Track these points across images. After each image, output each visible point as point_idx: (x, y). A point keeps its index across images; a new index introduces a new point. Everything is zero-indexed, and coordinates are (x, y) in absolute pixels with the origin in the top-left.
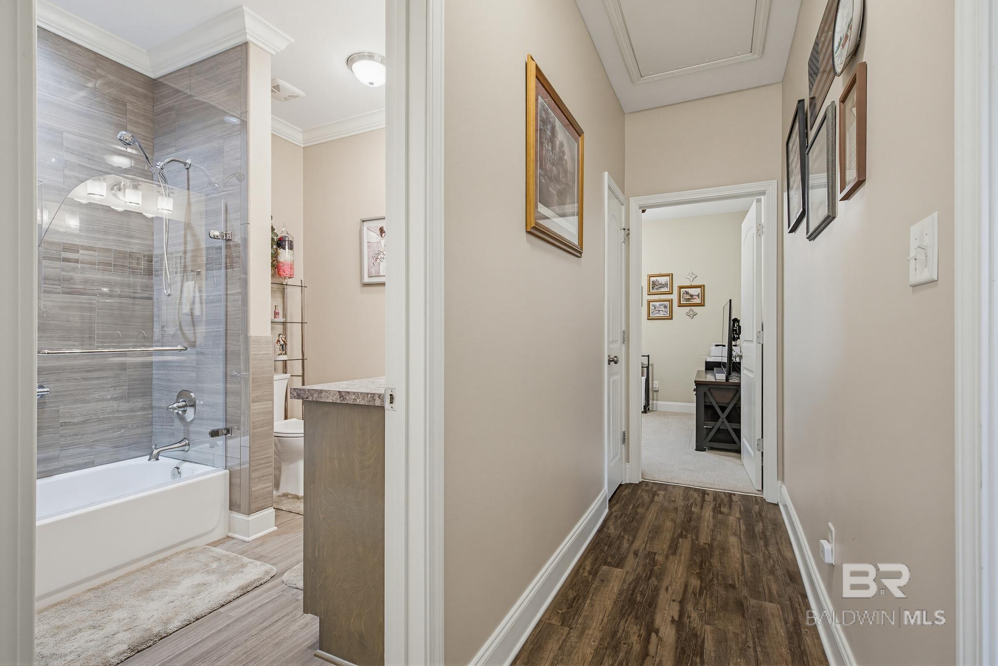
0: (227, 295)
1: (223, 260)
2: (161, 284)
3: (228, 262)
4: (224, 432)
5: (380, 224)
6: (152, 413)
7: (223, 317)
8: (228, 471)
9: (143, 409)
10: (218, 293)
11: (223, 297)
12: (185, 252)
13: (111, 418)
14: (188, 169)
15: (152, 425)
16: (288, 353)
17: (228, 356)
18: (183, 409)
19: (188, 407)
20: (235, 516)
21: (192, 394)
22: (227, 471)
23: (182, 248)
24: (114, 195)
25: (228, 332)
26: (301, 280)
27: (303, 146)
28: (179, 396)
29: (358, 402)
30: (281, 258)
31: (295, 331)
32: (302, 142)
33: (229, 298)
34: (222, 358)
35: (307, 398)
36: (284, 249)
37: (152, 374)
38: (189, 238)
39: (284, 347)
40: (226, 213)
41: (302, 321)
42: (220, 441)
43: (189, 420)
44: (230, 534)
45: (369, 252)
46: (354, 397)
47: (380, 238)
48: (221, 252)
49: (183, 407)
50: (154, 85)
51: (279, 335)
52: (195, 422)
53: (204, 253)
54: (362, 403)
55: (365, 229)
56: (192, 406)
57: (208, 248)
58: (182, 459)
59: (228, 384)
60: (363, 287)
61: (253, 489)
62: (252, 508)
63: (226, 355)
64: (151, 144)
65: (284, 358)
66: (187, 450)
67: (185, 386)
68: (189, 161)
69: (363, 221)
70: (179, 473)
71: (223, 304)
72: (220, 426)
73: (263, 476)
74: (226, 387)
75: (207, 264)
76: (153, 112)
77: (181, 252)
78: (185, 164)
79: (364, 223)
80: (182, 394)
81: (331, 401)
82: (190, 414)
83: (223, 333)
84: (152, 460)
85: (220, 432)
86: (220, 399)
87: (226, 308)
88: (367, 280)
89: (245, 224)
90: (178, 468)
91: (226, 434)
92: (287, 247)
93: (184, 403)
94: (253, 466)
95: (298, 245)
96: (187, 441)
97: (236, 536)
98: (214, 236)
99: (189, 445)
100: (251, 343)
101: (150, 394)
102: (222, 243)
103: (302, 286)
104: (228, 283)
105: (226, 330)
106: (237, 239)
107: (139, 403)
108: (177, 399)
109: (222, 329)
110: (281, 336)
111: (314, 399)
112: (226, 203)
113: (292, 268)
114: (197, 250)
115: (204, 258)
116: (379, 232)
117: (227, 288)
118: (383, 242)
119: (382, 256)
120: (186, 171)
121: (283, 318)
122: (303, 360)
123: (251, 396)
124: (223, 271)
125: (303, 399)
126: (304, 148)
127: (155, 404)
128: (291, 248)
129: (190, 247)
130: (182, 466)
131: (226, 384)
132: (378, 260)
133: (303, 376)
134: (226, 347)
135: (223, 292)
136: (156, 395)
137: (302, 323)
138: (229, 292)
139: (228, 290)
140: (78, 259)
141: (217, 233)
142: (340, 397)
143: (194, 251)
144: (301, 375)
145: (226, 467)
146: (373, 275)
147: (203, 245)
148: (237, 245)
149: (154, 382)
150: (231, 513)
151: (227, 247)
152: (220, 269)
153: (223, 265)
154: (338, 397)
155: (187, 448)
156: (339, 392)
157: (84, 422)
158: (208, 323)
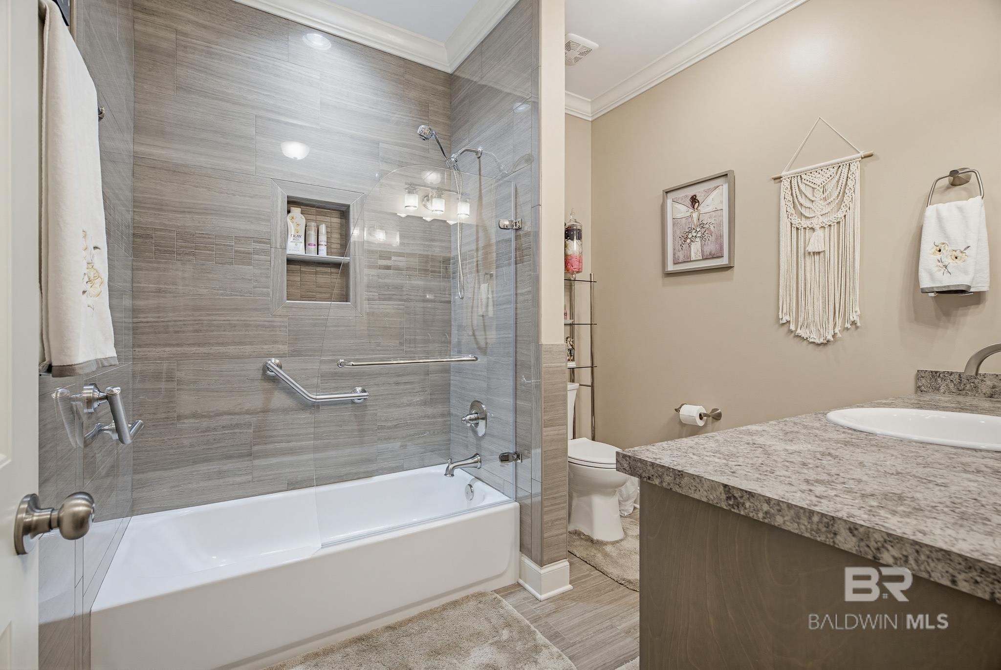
0: (516, 294)
1: (513, 255)
2: (456, 287)
3: (518, 256)
4: (515, 456)
5: (691, 192)
6: (450, 421)
7: (512, 322)
8: (519, 504)
9: (443, 415)
10: (508, 293)
11: (513, 298)
12: (477, 250)
13: (417, 423)
14: (479, 158)
15: (450, 432)
16: (575, 359)
17: (518, 367)
18: (476, 422)
19: (480, 420)
20: (525, 561)
21: (483, 406)
22: (517, 504)
23: (474, 247)
24: (425, 206)
25: (518, 338)
26: (591, 274)
27: (591, 120)
28: (472, 407)
29: (779, 521)
30: (569, 250)
31: (584, 333)
32: (591, 115)
33: (520, 298)
34: (512, 367)
35: (649, 478)
36: (573, 240)
37: (450, 380)
38: (481, 234)
39: (571, 352)
40: (516, 198)
41: (591, 322)
42: (510, 465)
43: (480, 435)
44: (521, 581)
45: (674, 232)
46: (766, 507)
47: (691, 210)
48: (511, 244)
49: (475, 419)
50: (451, 80)
51: (567, 338)
52: (487, 437)
53: (494, 248)
54: (792, 527)
55: (669, 202)
56: (483, 419)
57: (498, 242)
58: (475, 475)
59: (518, 400)
60: (665, 277)
61: (546, 535)
62: (545, 558)
63: (516, 365)
64: (448, 142)
65: (572, 364)
66: (479, 467)
67: (478, 396)
68: (480, 149)
69: (667, 193)
70: (472, 492)
71: (513, 306)
72: (510, 449)
73: (556, 520)
74: (516, 404)
75: (497, 261)
76: (451, 109)
77: (473, 250)
78: (477, 152)
79: (669, 195)
80: (475, 404)
81: (704, 500)
82: (481, 429)
83: (512, 340)
84: (448, 476)
85: (511, 457)
86: (510, 418)
87: (516, 311)
88: (671, 268)
89: (536, 206)
90: (471, 486)
91: (516, 460)
92: (575, 237)
93: (476, 415)
94: (546, 507)
95: (586, 233)
96: (479, 458)
97: (527, 586)
98: (504, 226)
99: (481, 462)
100: (543, 353)
101: (448, 400)
102: (511, 234)
103: (591, 282)
104: (518, 280)
105: (516, 336)
106: (527, 228)
107: (440, 409)
108: (470, 411)
109: (512, 335)
110: (569, 339)
111: (665, 485)
112: (516, 185)
113: (580, 261)
114: (488, 246)
115: (494, 254)
116: (688, 202)
117: (516, 287)
118: (695, 215)
119: (694, 234)
120: (478, 160)
121: (570, 319)
122: (592, 367)
123: (543, 419)
124: (513, 267)
125: (640, 477)
126: (592, 122)
127: (452, 411)
128: (579, 238)
129: (481, 244)
130: (474, 485)
131: (516, 401)
132: (688, 241)
133: (592, 386)
134: (516, 356)
135: (513, 292)
136: (453, 401)
137: (591, 324)
138: (519, 291)
139: (518, 288)
140: (391, 266)
141: (507, 223)
142: (728, 498)
143: (485, 247)
144: (590, 384)
145: (516, 498)
146: (681, 261)
147: (493, 241)
148: (527, 234)
149: (452, 388)
150: (522, 556)
151: (517, 238)
152: (509, 264)
153: (513, 260)
154: (724, 496)
155: (479, 465)
156: (725, 486)
157: (396, 427)
158: (498, 329)
